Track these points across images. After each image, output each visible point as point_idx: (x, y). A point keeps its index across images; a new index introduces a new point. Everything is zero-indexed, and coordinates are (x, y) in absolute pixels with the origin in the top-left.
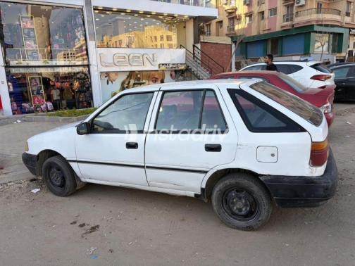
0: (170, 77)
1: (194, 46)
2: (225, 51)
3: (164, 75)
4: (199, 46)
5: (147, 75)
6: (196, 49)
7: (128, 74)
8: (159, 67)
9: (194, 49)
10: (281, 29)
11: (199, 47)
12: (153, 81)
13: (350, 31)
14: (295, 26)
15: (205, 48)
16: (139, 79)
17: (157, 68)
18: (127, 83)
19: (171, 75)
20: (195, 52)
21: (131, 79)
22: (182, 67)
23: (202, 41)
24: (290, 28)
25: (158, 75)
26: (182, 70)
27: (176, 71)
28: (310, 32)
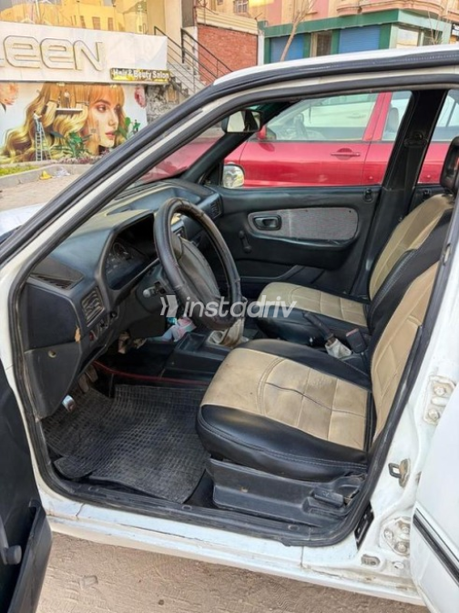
0: (135, 101)
1: (183, 32)
2: (245, 48)
3: (121, 95)
4: (193, 31)
5: (85, 94)
6: (187, 38)
7: (40, 87)
8: (112, 76)
9: (183, 40)
10: (337, 15)
11: (195, 37)
12: (98, 108)
13: (453, 28)
14: (364, 11)
15: (207, 38)
16: (66, 102)
17: (106, 79)
18: (39, 109)
19: (137, 97)
20: (186, 45)
21: (48, 100)
22: (162, 80)
23: (200, 20)
24: (356, 13)
25: (110, 95)
26: (160, 86)
27: (146, 88)
28: (390, 24)
